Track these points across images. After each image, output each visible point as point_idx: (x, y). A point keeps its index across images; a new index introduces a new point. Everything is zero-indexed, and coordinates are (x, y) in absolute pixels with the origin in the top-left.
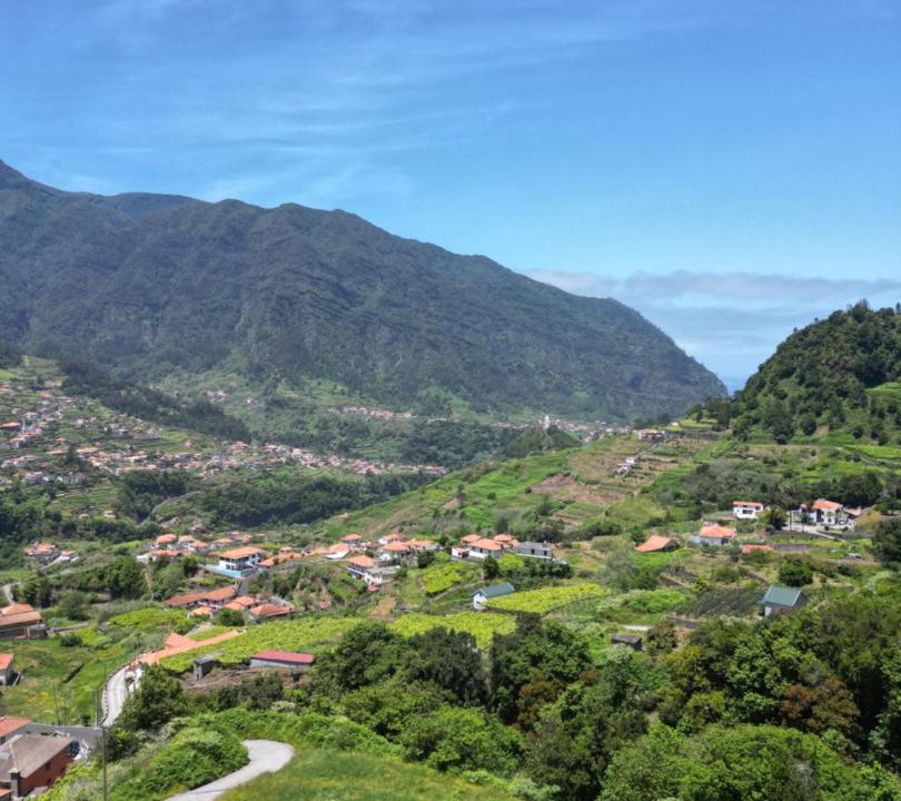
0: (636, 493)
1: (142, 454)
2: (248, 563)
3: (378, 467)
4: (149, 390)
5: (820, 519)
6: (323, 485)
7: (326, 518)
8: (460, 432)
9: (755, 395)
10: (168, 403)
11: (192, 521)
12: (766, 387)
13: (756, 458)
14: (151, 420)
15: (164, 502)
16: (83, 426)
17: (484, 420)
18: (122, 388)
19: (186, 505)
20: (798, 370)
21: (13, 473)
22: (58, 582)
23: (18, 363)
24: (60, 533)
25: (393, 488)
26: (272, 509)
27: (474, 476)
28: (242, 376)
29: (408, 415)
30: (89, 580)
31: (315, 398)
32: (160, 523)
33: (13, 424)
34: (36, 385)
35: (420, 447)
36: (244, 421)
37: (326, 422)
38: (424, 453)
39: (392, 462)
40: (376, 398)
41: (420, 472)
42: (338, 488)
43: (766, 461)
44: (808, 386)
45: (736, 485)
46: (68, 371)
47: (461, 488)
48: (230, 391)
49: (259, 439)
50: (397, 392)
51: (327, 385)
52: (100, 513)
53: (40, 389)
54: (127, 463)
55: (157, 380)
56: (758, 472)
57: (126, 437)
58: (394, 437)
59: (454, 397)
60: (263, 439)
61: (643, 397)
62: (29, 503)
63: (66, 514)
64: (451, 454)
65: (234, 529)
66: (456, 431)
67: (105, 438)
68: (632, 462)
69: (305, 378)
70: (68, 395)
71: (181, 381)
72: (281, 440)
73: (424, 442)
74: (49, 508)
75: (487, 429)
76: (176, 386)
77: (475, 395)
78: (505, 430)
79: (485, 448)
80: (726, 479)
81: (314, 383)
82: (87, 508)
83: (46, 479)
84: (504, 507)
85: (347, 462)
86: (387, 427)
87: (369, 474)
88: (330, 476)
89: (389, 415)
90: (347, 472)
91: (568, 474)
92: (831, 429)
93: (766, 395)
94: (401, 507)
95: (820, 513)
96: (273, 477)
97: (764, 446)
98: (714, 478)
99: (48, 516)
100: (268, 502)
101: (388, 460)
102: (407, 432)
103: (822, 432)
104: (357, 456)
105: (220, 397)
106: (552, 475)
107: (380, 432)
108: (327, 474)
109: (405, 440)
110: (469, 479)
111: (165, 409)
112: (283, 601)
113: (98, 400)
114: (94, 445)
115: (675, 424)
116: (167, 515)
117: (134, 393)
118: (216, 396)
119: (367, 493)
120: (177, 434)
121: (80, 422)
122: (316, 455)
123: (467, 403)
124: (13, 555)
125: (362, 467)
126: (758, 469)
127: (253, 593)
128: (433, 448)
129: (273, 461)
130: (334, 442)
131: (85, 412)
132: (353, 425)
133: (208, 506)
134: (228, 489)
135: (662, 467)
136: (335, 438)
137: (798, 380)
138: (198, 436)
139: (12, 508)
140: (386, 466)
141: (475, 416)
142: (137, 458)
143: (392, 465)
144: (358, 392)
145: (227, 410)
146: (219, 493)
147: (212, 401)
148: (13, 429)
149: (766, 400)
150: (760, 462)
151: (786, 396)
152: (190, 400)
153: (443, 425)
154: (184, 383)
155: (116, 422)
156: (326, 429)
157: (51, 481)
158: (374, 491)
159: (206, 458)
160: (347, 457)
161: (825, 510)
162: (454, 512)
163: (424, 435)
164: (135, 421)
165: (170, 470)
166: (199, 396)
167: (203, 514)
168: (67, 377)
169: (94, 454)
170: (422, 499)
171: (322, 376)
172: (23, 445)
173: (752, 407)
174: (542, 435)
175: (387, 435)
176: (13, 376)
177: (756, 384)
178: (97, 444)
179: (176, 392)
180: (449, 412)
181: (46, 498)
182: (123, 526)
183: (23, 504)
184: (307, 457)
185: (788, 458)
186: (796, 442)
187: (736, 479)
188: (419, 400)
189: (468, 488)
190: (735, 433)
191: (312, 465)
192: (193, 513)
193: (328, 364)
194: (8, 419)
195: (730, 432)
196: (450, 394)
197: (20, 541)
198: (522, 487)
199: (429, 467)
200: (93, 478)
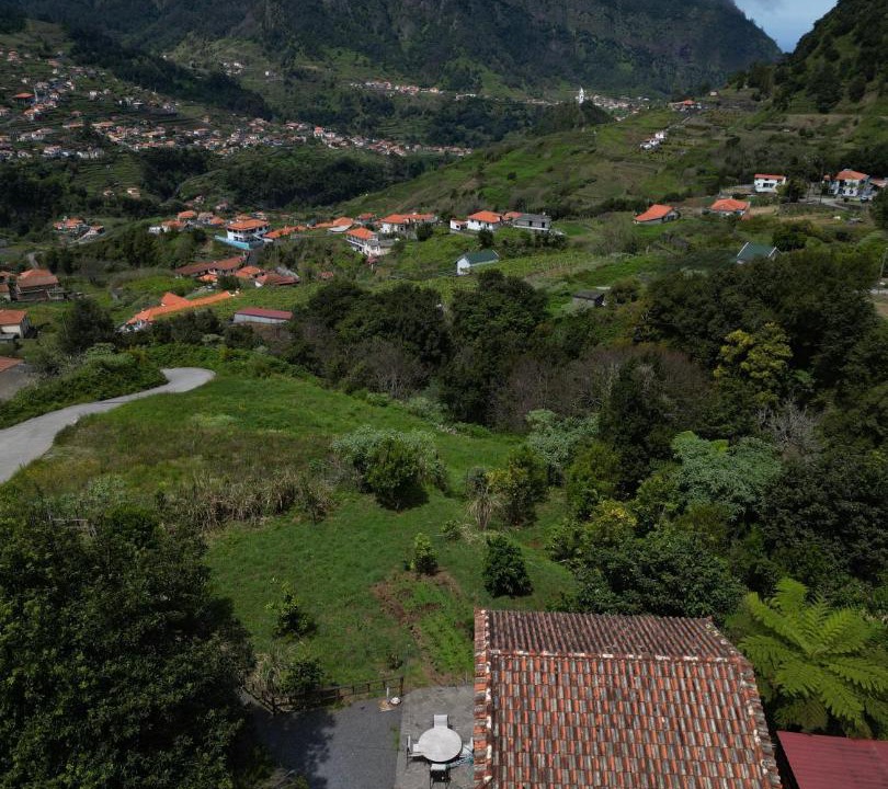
0: (660, 170)
1: (161, 131)
2: (256, 235)
3: (402, 148)
4: (163, 59)
5: (841, 191)
6: (345, 166)
7: (348, 199)
8: (490, 108)
9: (805, 57)
10: (183, 73)
11: (216, 200)
12: (818, 48)
13: (793, 129)
14: (167, 93)
15: (187, 180)
16: (97, 98)
17: (517, 96)
18: (134, 56)
19: (209, 184)
20: (857, 26)
21: (32, 147)
22: (77, 252)
23: (21, 27)
24: (88, 208)
25: (416, 169)
26: (295, 189)
27: (496, 154)
28: (258, 44)
29: (434, 91)
30: (106, 249)
31: (336, 70)
32: (185, 201)
33: (25, 95)
34: (45, 53)
35: (445, 126)
36: (262, 95)
37: (348, 99)
38: (450, 133)
39: (418, 143)
40: (401, 71)
41: (447, 153)
42: (361, 169)
43: (802, 132)
44: (864, 45)
45: (766, 159)
46: (74, 37)
47: (481, 168)
48: (246, 62)
49: (280, 116)
50: (423, 64)
51: (349, 55)
52: (125, 191)
53: (48, 57)
54: (146, 140)
55: (170, 48)
56: (792, 144)
57: (143, 110)
58: (420, 114)
59: (485, 69)
60: (284, 116)
61: (693, 69)
62: (53, 178)
63: (90, 190)
64: (478, 134)
65: (260, 210)
66: (486, 109)
67: (121, 113)
68: (662, 136)
69: (324, 48)
70: (78, 65)
71: (194, 50)
72: (302, 118)
73: (450, 120)
74: (73, 184)
75: (520, 106)
76: (191, 56)
77: (508, 67)
78: (540, 107)
79: (516, 128)
80: (756, 152)
81: (334, 52)
82: (111, 185)
83: (66, 154)
84: (523, 187)
85: (371, 143)
86: (412, 104)
87: (393, 155)
88: (352, 157)
89: (414, 90)
90: (371, 152)
91: (593, 152)
92: (880, 95)
93: (816, 57)
94: (421, 188)
95: (842, 183)
96: (295, 156)
97: (804, 116)
98: (743, 152)
99: (73, 191)
100: (291, 182)
101: (413, 141)
102: (434, 109)
103: (869, 100)
104: (381, 136)
105: (237, 69)
106: (576, 152)
107: (406, 109)
108: (348, 153)
109: (431, 118)
110: (491, 158)
111: (180, 81)
112: (288, 272)
113: (109, 70)
114: (110, 120)
115: (713, 94)
116: (191, 193)
117: (146, 62)
118: (232, 67)
119: (390, 175)
120: (196, 109)
121: (93, 94)
122: (338, 135)
123: (499, 77)
124: (44, 229)
125: (386, 148)
126: (792, 141)
127: (260, 264)
128: (461, 128)
129: (293, 139)
130: (357, 119)
131: (97, 83)
132: (377, 102)
133: (232, 184)
134: (250, 168)
135: (692, 142)
136: (358, 115)
137: (855, 38)
138: (216, 112)
139: (37, 183)
140: (412, 147)
141: (506, 91)
142: (155, 133)
143: (417, 147)
144: (382, 63)
145: (246, 83)
146: (241, 172)
147: (229, 73)
148: (26, 99)
149: (816, 63)
150: (796, 134)
151: (837, 57)
152: (206, 72)
153: (471, 101)
154: (198, 52)
155: (131, 94)
156: (350, 105)
157: (71, 156)
158: (397, 174)
159: (225, 136)
160: (371, 137)
161: (848, 181)
162: (472, 192)
163: (451, 112)
164: (150, 95)
165: (189, 147)
166: (215, 68)
167: (227, 193)
168: (73, 44)
169: (112, 129)
170: (440, 180)
171: (343, 44)
172: (38, 117)
173: (799, 71)
174: (574, 111)
175: (414, 111)
176: (20, 42)
177: (807, 43)
178: (114, 118)
179: (191, 62)
180: (479, 88)
181: (67, 174)
182: (149, 203)
183: (47, 178)
184: (329, 136)
185: (826, 130)
186: (839, 111)
187: (766, 153)
188: (447, 72)
189: (489, 167)
190: (775, 101)
191: (333, 144)
192: (217, 192)
193: (349, 30)
194: (19, 89)
195: (770, 101)
196: (481, 66)
197: (50, 217)
198: (543, 166)
199: (455, 149)
200: (113, 155)
